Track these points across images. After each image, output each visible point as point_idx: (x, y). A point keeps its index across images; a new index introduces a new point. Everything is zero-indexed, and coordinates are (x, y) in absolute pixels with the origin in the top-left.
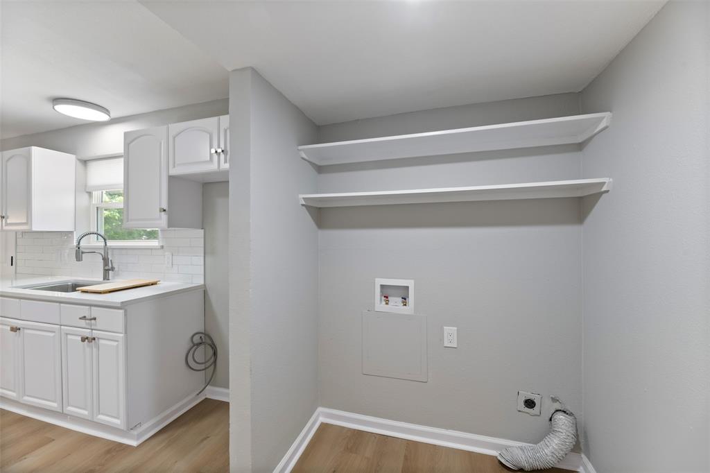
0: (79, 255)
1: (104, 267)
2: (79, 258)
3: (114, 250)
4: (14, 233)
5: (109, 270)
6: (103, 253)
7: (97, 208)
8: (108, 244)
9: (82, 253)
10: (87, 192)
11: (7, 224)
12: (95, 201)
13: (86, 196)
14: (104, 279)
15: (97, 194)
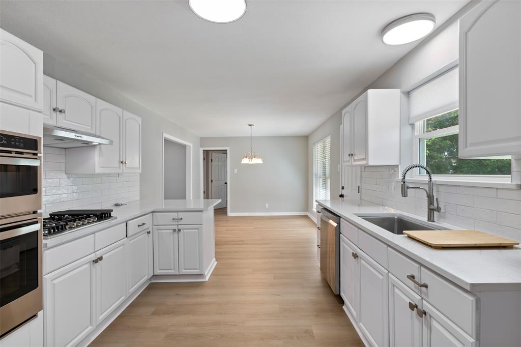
0: (404, 190)
1: (429, 206)
2: (404, 194)
3: (440, 187)
4: (360, 168)
5: (434, 210)
6: (427, 190)
7: (419, 139)
8: (433, 179)
9: (408, 188)
10: (410, 124)
11: (355, 160)
12: (417, 133)
13: (409, 128)
14: (429, 220)
15: (420, 125)
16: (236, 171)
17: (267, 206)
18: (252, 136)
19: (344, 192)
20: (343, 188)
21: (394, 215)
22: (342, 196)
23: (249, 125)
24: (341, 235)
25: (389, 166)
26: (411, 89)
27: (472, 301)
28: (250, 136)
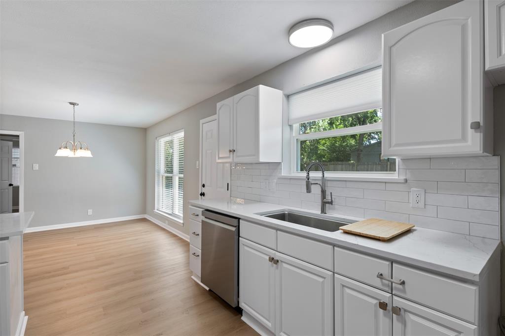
0: (308, 186)
1: (322, 200)
2: (309, 189)
4: (230, 164)
5: (327, 203)
6: (321, 185)
7: (297, 139)
8: (326, 176)
9: (311, 184)
10: (289, 125)
11: (237, 157)
14: (322, 212)
15: (296, 126)
16: (36, 167)
17: (90, 212)
18: (75, 120)
19: (204, 190)
20: (204, 186)
21: (284, 210)
22: (203, 194)
23: (71, 103)
24: (240, 238)
25: (269, 163)
26: (291, 93)
27: (475, 290)
28: (73, 120)
